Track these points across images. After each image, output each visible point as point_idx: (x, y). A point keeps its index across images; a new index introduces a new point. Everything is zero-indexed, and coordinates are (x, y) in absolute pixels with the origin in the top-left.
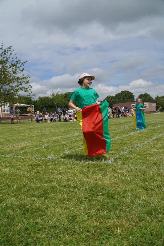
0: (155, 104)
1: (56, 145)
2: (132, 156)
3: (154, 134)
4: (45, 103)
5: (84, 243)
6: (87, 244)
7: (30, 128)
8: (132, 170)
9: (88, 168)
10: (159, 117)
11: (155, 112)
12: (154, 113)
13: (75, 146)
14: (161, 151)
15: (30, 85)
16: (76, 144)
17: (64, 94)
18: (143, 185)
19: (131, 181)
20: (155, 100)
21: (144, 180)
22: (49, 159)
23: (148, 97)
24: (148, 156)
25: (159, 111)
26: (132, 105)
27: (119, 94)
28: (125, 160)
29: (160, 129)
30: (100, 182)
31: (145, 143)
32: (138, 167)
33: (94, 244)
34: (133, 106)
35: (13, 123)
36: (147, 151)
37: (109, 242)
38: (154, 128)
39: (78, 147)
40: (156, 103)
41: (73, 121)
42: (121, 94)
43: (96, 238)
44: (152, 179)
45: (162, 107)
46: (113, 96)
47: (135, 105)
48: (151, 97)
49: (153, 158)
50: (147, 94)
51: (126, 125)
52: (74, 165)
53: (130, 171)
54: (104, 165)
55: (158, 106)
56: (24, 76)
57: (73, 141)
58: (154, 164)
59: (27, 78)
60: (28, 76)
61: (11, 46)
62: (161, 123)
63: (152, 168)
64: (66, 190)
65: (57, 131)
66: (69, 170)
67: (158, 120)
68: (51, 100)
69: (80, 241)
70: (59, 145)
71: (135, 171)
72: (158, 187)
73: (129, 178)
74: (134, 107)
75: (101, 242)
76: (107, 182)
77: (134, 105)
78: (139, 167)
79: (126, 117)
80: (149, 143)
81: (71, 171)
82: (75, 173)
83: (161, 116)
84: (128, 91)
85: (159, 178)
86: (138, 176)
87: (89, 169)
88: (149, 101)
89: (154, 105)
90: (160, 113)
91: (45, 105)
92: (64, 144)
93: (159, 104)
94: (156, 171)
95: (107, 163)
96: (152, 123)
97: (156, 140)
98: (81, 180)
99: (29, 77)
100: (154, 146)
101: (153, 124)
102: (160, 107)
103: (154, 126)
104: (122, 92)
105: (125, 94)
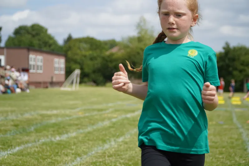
0: (63, 60)
3: (58, 158)
10: (71, 102)
11: (60, 84)
12: (56, 89)
20: (61, 48)
25: (72, 83)
29: (75, 144)
38: (58, 138)
40: (65, 56)
45: (82, 69)
55: (70, 68)
62: (76, 122)
67: (68, 112)
88: (45, 49)
90: (76, 88)
96: (53, 121)
101: (54, 125)
102: (74, 70)
103: (60, 134)
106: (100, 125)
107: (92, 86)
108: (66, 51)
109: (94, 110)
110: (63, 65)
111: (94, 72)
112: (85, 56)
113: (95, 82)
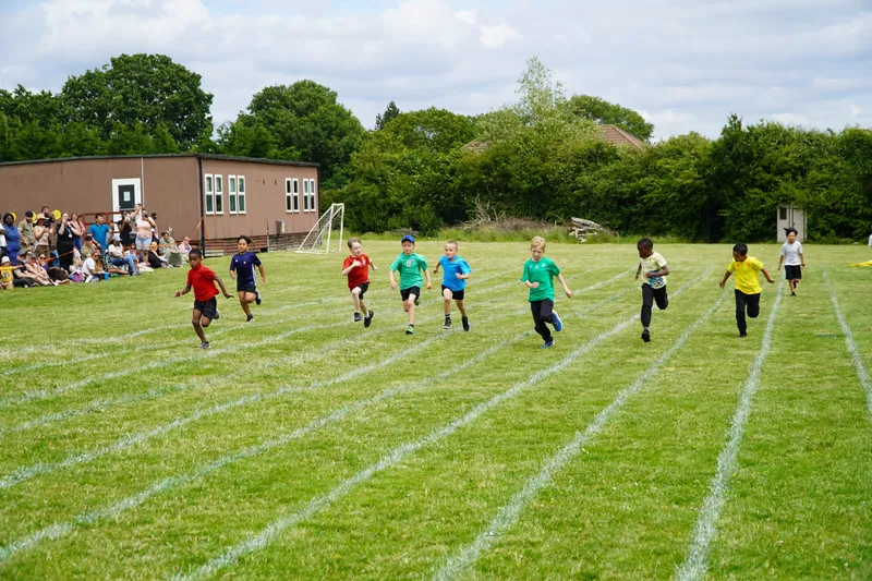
26: (116, 183)
27: (89, 76)
34: (122, 189)
42: (111, 76)
46: (45, 96)
74: (128, 198)
77: (131, 188)
84: (166, 61)
89: (303, 185)
104: (123, 65)
105: (140, 81)
110: (312, 193)
111: (414, 202)
112: (392, 163)
113: (415, 226)
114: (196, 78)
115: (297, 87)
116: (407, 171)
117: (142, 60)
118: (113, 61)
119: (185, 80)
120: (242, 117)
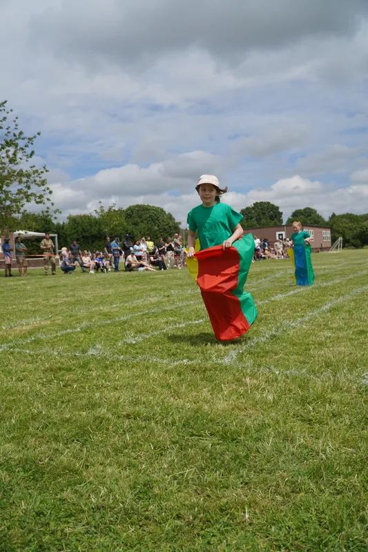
0: (329, 232)
1: (108, 325)
2: (277, 348)
3: (325, 298)
4: (83, 229)
5: (169, 545)
6: (175, 545)
7: (49, 285)
8: (276, 379)
9: (179, 374)
10: (336, 260)
11: (328, 249)
12: (325, 252)
13: (151, 326)
14: (341, 335)
15: (48, 189)
16: (152, 322)
17: (125, 208)
18: (301, 412)
19: (276, 403)
20: (328, 223)
21: (304, 401)
22: (92, 355)
23: (312, 215)
24: (313, 347)
25: (337, 248)
26: (277, 233)
27: (247, 209)
28: (263, 357)
29: (339, 287)
30: (206, 407)
31: (307, 319)
32: (290, 373)
33: (192, 547)
34: (279, 235)
35: (11, 275)
36: (309, 336)
37: (225, 541)
38: (325, 284)
39: (156, 328)
40: (331, 228)
41: (147, 270)
42: (253, 208)
43: (196, 532)
44: (321, 398)
45: (344, 237)
47: (284, 233)
48: (319, 217)
49: (322, 352)
50: (309, 209)
51: (265, 278)
52: (147, 368)
53: (272, 381)
54: (216, 369)
55: (334, 237)
56: (34, 169)
57: (146, 314)
58: (326, 365)
59: (42, 172)
60: (44, 168)
61: (5, 102)
62: (341, 273)
63: (322, 373)
64: (130, 424)
65: (111, 291)
66: (136, 380)
67: (334, 266)
68: (97, 222)
69: (159, 540)
70: (114, 324)
71: (284, 381)
72: (334, 416)
73: (270, 397)
74: (281, 237)
75: (206, 541)
76: (221, 405)
77: (282, 235)
78: (294, 371)
79: (264, 260)
80: (315, 318)
81: (140, 382)
82: (150, 387)
83: (340, 258)
84: (269, 203)
85: (336, 396)
86: (290, 390)
87: (182, 377)
88: (316, 225)
89: (327, 233)
90: (340, 251)
91: (84, 234)
92: (125, 322)
93: (338, 232)
94: (330, 379)
95: (220, 365)
96: (322, 272)
97: (330, 311)
98: (163, 402)
99: (47, 171)
100: (325, 325)
101: (323, 275)
102: (338, 238)
103: (326, 281)
104: (256, 204)
105: (262, 209)
106: (360, 273)
107: (353, 249)
108: (332, 225)
109: (354, 264)
110: (329, 236)
111: (353, 238)
112: (346, 228)
113: (354, 246)
114: (278, 208)
115: (305, 210)
116: (350, 229)
117: (261, 203)
118: (254, 204)
119: (274, 208)
120: (289, 219)
